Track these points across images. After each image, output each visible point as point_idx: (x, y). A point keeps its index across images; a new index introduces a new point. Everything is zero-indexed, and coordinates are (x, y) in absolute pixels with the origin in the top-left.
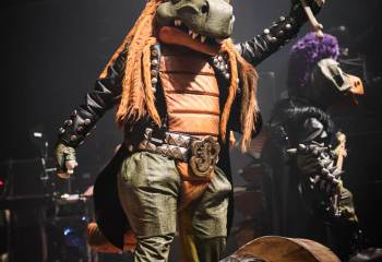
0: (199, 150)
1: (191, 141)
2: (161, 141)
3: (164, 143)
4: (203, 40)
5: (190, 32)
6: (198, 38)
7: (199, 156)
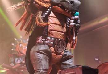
0: (58, 43)
1: (55, 40)
2: (45, 40)
3: (46, 40)
4: (70, 13)
5: (66, 10)
6: (69, 12)
7: (58, 45)
